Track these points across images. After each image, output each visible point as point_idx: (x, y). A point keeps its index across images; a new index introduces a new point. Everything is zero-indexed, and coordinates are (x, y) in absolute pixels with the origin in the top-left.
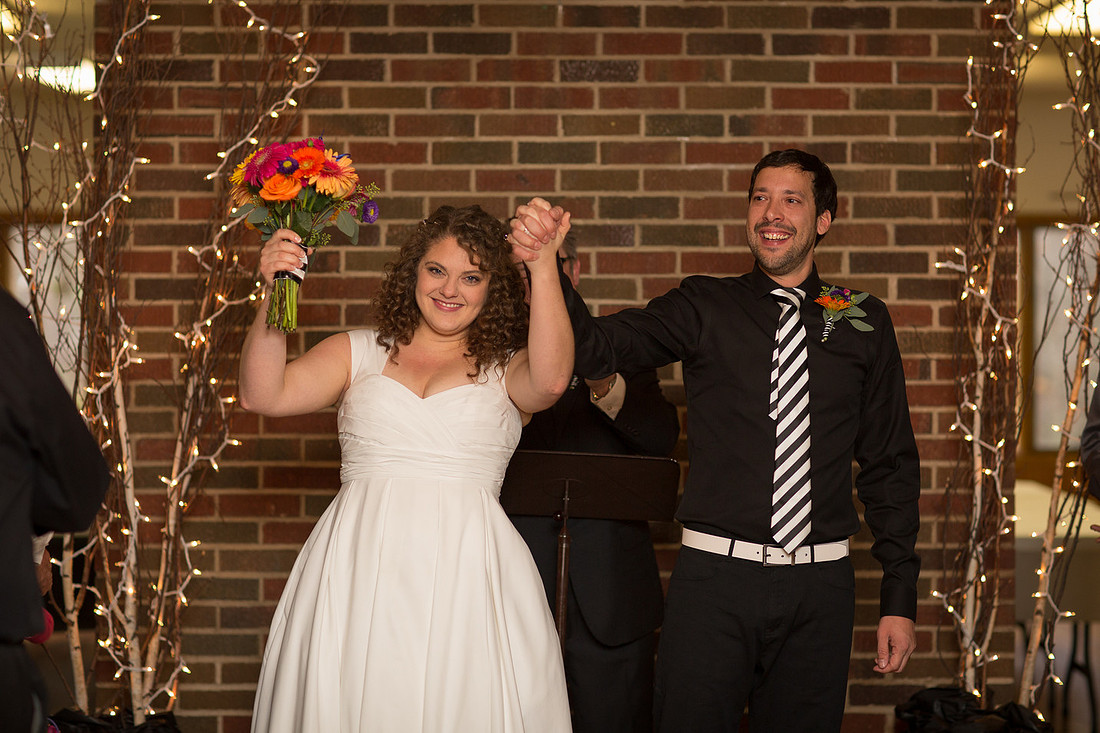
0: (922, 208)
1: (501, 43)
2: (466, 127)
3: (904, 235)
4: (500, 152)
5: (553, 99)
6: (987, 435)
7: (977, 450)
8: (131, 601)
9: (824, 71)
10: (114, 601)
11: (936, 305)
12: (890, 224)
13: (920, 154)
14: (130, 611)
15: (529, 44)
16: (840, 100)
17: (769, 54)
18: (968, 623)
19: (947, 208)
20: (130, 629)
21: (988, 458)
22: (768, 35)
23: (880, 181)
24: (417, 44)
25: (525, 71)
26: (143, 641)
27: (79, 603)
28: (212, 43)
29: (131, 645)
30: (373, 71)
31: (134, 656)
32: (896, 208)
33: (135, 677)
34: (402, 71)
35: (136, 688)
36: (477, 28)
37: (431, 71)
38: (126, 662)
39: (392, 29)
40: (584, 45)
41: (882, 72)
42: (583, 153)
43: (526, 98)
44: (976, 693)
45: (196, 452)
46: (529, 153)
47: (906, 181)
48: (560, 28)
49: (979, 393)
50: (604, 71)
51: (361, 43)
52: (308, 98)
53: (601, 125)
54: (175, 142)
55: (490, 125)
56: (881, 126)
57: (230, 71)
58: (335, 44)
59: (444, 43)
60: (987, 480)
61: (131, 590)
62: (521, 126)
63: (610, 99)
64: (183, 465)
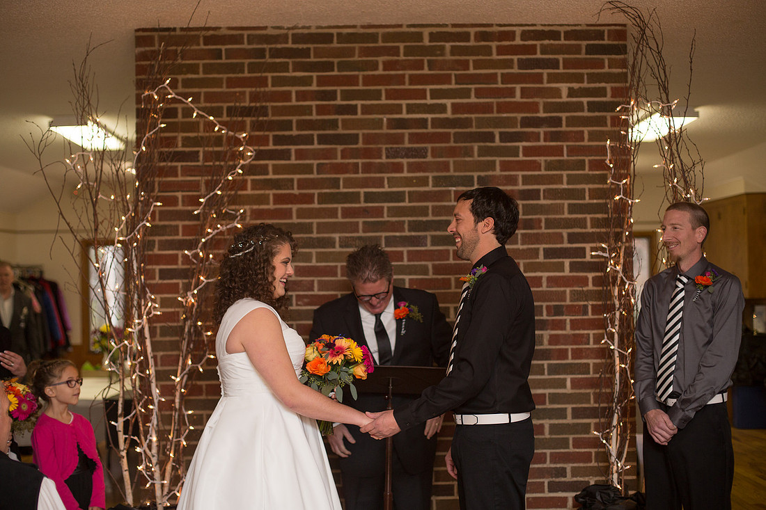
0: (582, 224)
1: (354, 139)
2: (335, 184)
3: (573, 238)
4: (354, 197)
5: (382, 168)
6: (621, 345)
7: (617, 354)
8: (154, 445)
9: (528, 152)
10: (145, 445)
11: (591, 275)
12: (565, 232)
13: (579, 194)
14: (154, 451)
15: (368, 139)
16: (536, 166)
17: (497, 142)
18: (613, 448)
19: (596, 223)
20: (154, 460)
21: (623, 358)
22: (497, 132)
23: (559, 209)
24: (308, 140)
25: (367, 153)
26: (162, 464)
27: (127, 447)
28: (197, 142)
29: (156, 469)
30: (285, 155)
31: (157, 475)
32: (568, 224)
33: (158, 487)
34: (300, 154)
35: (158, 493)
36: (340, 131)
37: (316, 155)
38: (152, 477)
39: (295, 132)
40: (398, 139)
41: (558, 151)
42: (399, 197)
43: (368, 168)
44: (619, 487)
45: (190, 362)
46: (369, 197)
47: (573, 209)
48: (385, 131)
49: (617, 323)
50: (409, 153)
51: (278, 140)
52: (249, 170)
53: (408, 182)
54: (179, 195)
55: (349, 183)
56: (559, 179)
57: (208, 157)
58: (264, 140)
59: (322, 139)
60: (623, 371)
61: (154, 439)
62: (365, 183)
63: (413, 168)
64: (183, 369)
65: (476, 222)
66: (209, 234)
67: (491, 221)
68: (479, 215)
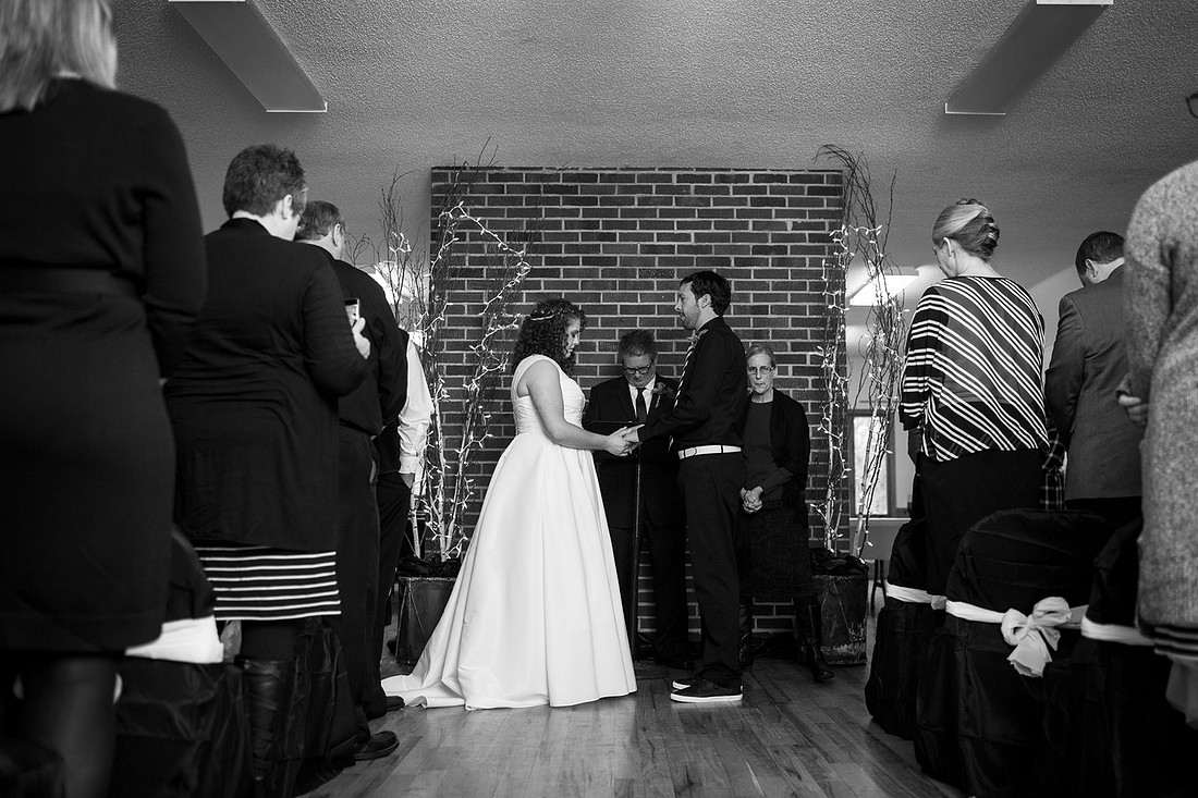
0: (803, 335)
1: (613, 261)
2: (596, 297)
3: (795, 347)
4: (612, 309)
5: (636, 286)
6: (834, 431)
7: (830, 439)
8: (441, 504)
9: (758, 274)
10: (433, 504)
11: (810, 378)
12: (789, 342)
13: (802, 310)
14: (441, 509)
15: (624, 261)
16: (765, 286)
18: (827, 518)
19: (815, 335)
20: (440, 517)
21: (836, 442)
22: (732, 257)
23: (784, 322)
24: (575, 261)
25: (623, 273)
26: (447, 520)
27: (417, 507)
28: (483, 261)
29: (441, 526)
30: (555, 273)
31: (442, 530)
32: (791, 335)
33: (442, 540)
34: (568, 273)
35: (442, 545)
36: (601, 254)
37: (580, 273)
38: (438, 532)
39: (563, 255)
40: (650, 262)
41: (784, 274)
42: (650, 310)
43: (624, 285)
44: (832, 550)
45: (472, 437)
46: (625, 310)
47: (796, 322)
48: (639, 255)
49: (831, 412)
50: (659, 274)
51: (549, 261)
52: (525, 285)
53: (657, 298)
54: (465, 304)
55: (608, 297)
56: (784, 298)
57: (491, 273)
58: (537, 261)
59: (586, 261)
60: (835, 452)
61: (441, 499)
62: (621, 298)
63: (661, 286)
64: (466, 443)
65: (697, 300)
66: (491, 331)
67: (708, 296)
68: (698, 293)
